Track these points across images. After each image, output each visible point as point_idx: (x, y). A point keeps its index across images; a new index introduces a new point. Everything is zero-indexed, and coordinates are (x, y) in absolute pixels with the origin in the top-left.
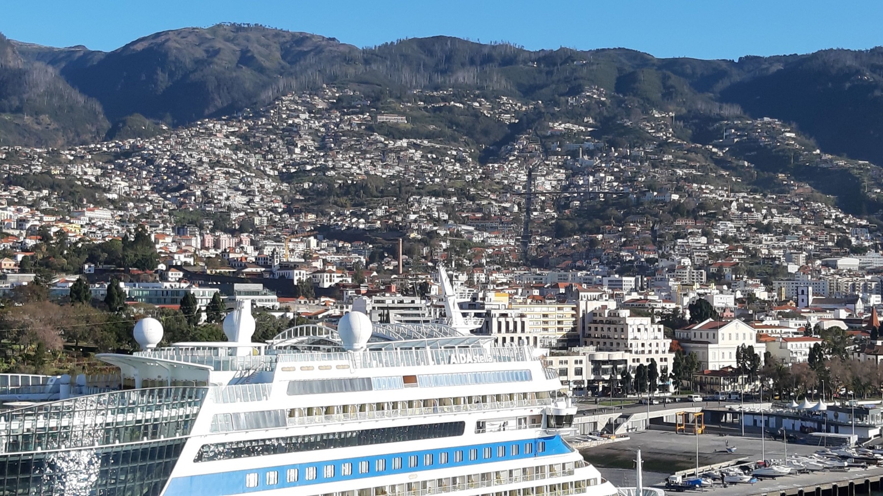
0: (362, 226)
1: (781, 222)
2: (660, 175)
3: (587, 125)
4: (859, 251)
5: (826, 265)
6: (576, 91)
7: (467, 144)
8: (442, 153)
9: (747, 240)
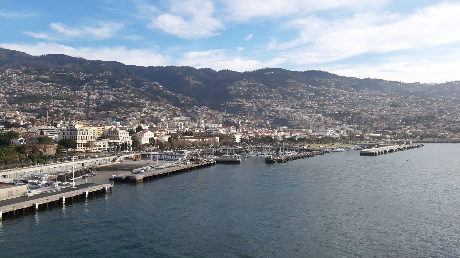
0: (34, 108)
1: (159, 108)
2: (127, 96)
3: (106, 82)
4: (179, 116)
5: (171, 119)
6: (102, 72)
7: (69, 85)
8: (61, 88)
9: (151, 113)
